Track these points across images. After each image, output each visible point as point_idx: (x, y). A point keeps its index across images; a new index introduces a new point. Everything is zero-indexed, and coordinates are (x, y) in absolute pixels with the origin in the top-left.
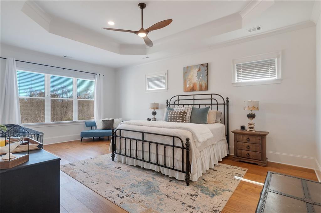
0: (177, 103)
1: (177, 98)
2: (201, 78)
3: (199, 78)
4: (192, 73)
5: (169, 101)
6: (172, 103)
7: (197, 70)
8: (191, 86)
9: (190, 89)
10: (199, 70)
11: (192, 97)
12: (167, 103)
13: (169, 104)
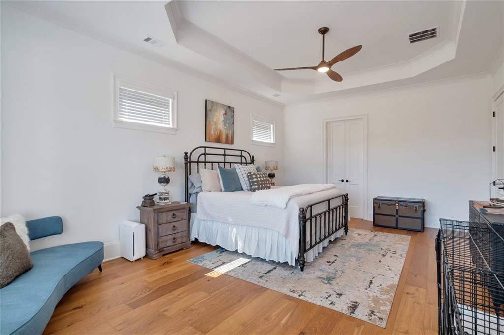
0: (202, 159)
1: (202, 151)
2: (227, 125)
3: (225, 125)
4: (217, 114)
5: (189, 155)
6: (194, 158)
7: (224, 112)
8: (216, 133)
9: (215, 139)
10: (226, 114)
11: (222, 152)
12: (186, 158)
13: (188, 160)
